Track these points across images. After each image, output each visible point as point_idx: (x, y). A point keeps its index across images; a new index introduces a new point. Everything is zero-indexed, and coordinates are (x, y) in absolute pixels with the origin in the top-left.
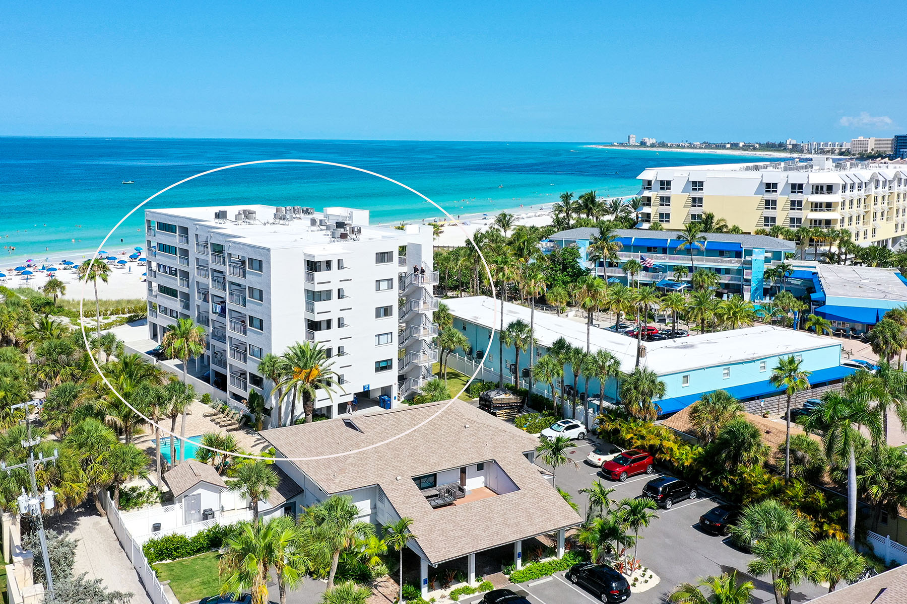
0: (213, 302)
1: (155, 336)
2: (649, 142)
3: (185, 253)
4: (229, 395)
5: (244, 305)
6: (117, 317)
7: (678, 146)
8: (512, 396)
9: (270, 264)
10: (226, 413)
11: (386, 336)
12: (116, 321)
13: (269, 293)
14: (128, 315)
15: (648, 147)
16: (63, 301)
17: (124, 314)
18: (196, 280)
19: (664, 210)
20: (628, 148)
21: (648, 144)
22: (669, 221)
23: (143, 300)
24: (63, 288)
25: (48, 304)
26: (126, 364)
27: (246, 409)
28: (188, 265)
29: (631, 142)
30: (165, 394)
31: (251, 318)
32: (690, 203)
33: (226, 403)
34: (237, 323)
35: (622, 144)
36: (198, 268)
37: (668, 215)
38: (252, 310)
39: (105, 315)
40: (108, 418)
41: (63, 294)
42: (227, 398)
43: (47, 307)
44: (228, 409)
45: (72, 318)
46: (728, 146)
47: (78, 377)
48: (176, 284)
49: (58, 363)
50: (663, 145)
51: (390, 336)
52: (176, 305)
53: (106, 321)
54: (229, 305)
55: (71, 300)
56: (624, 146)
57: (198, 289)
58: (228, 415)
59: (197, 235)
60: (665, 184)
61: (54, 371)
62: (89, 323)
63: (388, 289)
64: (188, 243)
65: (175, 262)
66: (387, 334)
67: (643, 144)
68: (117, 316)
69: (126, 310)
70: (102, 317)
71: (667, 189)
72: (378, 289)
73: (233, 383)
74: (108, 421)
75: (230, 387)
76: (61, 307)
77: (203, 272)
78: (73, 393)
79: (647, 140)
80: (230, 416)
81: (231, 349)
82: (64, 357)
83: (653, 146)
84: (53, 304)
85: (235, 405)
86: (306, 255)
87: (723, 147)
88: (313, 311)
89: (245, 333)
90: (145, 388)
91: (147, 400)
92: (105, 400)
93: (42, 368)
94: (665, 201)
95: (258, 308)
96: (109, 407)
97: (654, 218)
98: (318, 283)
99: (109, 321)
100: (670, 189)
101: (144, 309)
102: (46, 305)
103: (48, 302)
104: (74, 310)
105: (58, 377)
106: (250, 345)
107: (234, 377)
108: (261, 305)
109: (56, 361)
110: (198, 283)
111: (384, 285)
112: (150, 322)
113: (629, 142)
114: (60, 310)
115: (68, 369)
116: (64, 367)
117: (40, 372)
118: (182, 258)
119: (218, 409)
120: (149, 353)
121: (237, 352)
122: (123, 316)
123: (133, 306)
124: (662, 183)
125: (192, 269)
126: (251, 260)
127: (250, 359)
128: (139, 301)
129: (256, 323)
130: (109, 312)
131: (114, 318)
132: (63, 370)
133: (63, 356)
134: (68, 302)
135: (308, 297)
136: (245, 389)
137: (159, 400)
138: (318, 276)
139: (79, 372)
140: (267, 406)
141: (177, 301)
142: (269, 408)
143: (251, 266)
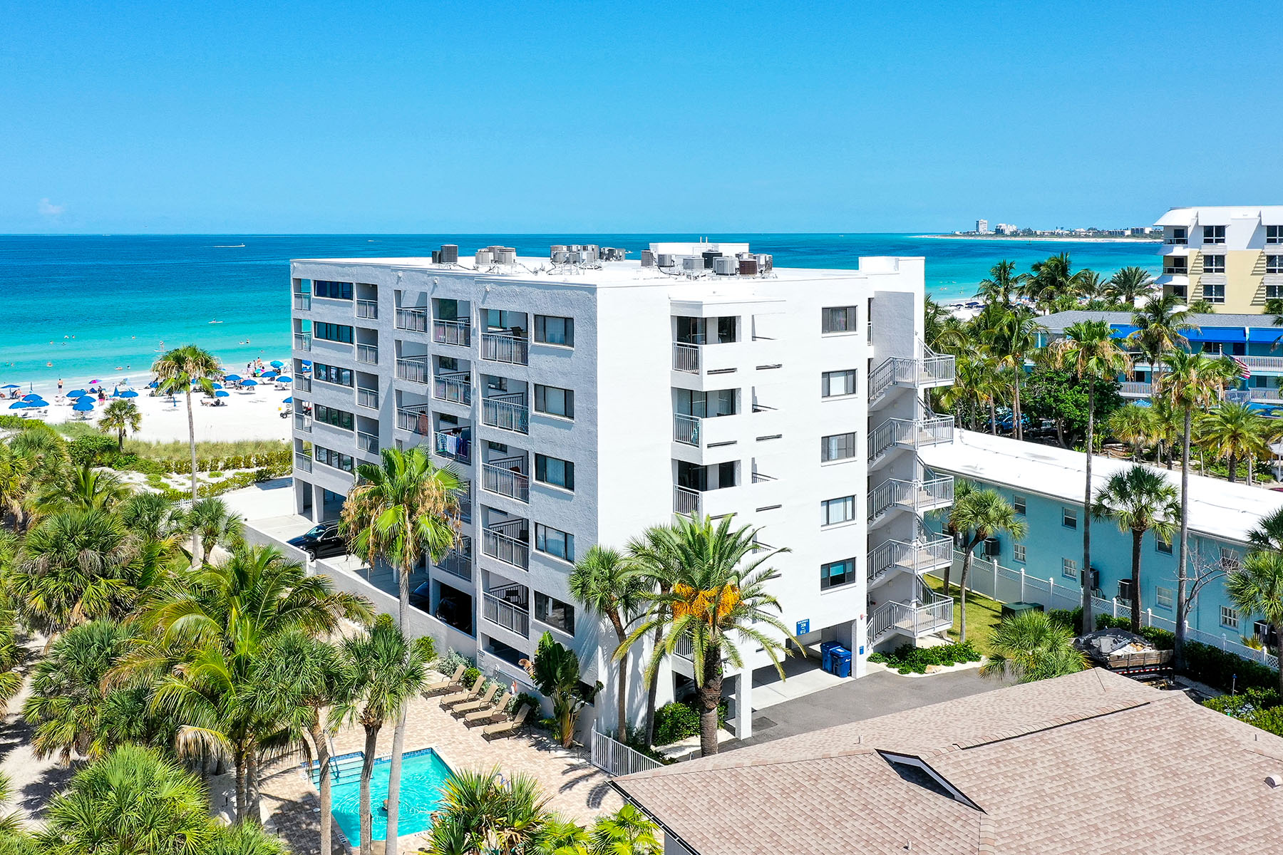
0: (437, 429)
1: (306, 509)
2: (1008, 229)
3: (371, 337)
4: (480, 644)
5: (525, 430)
6: (237, 474)
7: (1052, 234)
8: (1148, 650)
9: (594, 325)
10: (476, 688)
11: (841, 504)
12: (233, 480)
13: (592, 397)
14: (256, 469)
15: (1007, 236)
16: (138, 444)
17: (248, 467)
18: (395, 387)
19: (1214, 279)
20: (979, 238)
21: (1007, 232)
22: (1222, 300)
23: (284, 442)
24: (136, 418)
25: (109, 448)
26: (242, 575)
27: (530, 682)
28: (377, 362)
29: (981, 230)
30: (347, 665)
31: (541, 460)
32: (1265, 267)
33: (472, 662)
34: (502, 473)
35: (968, 234)
36: (399, 363)
37: (1220, 289)
38: (543, 441)
39: (213, 468)
40: (187, 734)
41: (136, 429)
42: (475, 650)
43: (107, 455)
44: (481, 679)
45: (151, 475)
46: (1128, 233)
47: (128, 602)
48: (350, 400)
49: (79, 571)
50: (1029, 233)
51: (849, 503)
52: (350, 444)
53: (215, 480)
54: (483, 432)
55: (154, 444)
56: (972, 236)
57: (400, 405)
58: (481, 693)
59: (398, 293)
60: (1215, 233)
61: (66, 590)
62: (183, 484)
63: (847, 393)
64: (376, 317)
65: (348, 357)
66: (845, 499)
67: (999, 232)
68: (236, 471)
69: (253, 460)
70: (208, 472)
71: (1217, 241)
72: (827, 393)
73: (492, 616)
74: (186, 745)
75: (485, 624)
76: (133, 454)
77: (412, 371)
78: (109, 650)
79: (1003, 226)
80: (488, 697)
81: (487, 535)
82: (93, 555)
83: (1014, 234)
84: (118, 449)
85: (498, 668)
86: (674, 304)
87: (1122, 234)
88: (696, 442)
89: (525, 496)
90: (293, 651)
91: (298, 686)
92: (181, 676)
93: (38, 583)
94: (1215, 263)
95: (560, 433)
96: (190, 700)
97: (1194, 294)
98: (710, 372)
99: (221, 479)
100: (1223, 241)
101: (285, 458)
102: (104, 451)
103: (109, 446)
104: (157, 460)
105: (78, 606)
106: (536, 524)
107: (494, 601)
108: (569, 426)
109: (73, 565)
110: (399, 393)
111: (838, 384)
112: (298, 480)
113: (978, 231)
114: (131, 460)
115: (103, 584)
116: (93, 580)
117: (33, 593)
118: (364, 348)
119: (458, 675)
120: (296, 542)
121: (502, 540)
122: (247, 471)
123: (266, 452)
124: (1208, 231)
125: (388, 369)
126: (542, 320)
127: (536, 557)
128: (276, 444)
129: (556, 472)
130: (221, 465)
131: (229, 474)
132: (90, 589)
133: (89, 552)
134: (148, 446)
135: (679, 407)
136: (525, 633)
137: (330, 685)
138: (712, 353)
139: (131, 593)
140: (587, 679)
141: (352, 436)
142: (593, 684)
143: (541, 333)
